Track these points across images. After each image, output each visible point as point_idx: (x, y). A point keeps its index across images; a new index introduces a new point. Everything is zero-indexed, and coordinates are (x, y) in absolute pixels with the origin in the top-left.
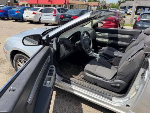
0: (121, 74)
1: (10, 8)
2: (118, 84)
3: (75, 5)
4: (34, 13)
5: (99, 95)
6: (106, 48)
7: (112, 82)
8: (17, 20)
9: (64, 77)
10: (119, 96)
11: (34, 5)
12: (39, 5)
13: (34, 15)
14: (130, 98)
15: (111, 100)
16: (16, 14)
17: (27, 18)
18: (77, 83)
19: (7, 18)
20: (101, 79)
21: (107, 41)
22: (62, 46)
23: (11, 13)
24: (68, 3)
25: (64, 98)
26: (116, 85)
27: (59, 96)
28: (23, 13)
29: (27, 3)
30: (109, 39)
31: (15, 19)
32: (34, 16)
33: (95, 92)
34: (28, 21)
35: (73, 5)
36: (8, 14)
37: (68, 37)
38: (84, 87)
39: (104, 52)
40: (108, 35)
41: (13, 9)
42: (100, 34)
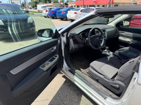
0: (121, 75)
1: (59, 9)
2: (117, 85)
3: (120, 4)
4: (75, 13)
5: (95, 90)
6: (128, 48)
7: (112, 82)
8: (62, 19)
9: (71, 68)
10: (115, 97)
11: (80, 6)
12: (84, 6)
13: (75, 14)
14: (123, 102)
15: (105, 99)
16: (62, 13)
17: (69, 17)
18: (80, 76)
19: (56, 17)
20: (102, 77)
21: (130, 41)
22: (71, 40)
23: (59, 14)
24: (113, 3)
25: (70, 86)
26: (115, 86)
27: (67, 83)
28: (67, 13)
29: (75, 5)
30: (133, 39)
31: (61, 18)
32: (75, 16)
33: (93, 87)
34: (70, 20)
35: (118, 4)
36: (57, 14)
37: (78, 33)
38: (84, 80)
39: (121, 52)
40: (133, 35)
41: (61, 10)
42: (124, 33)
